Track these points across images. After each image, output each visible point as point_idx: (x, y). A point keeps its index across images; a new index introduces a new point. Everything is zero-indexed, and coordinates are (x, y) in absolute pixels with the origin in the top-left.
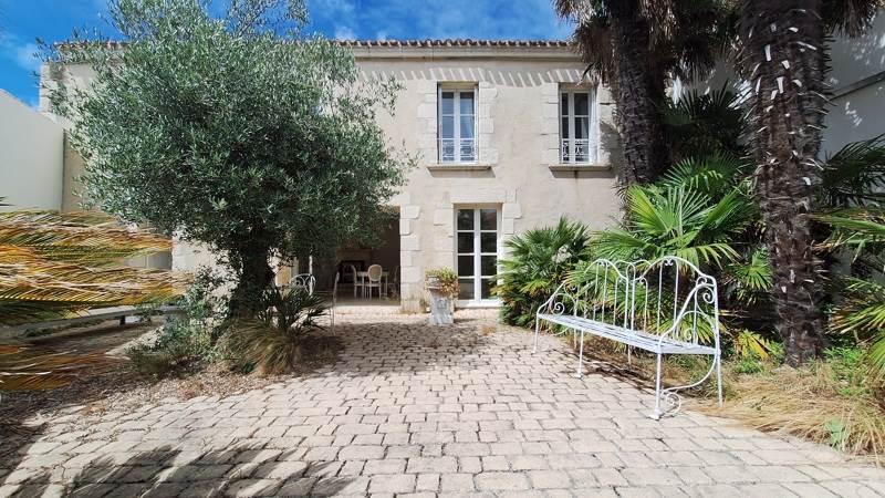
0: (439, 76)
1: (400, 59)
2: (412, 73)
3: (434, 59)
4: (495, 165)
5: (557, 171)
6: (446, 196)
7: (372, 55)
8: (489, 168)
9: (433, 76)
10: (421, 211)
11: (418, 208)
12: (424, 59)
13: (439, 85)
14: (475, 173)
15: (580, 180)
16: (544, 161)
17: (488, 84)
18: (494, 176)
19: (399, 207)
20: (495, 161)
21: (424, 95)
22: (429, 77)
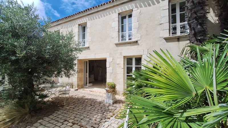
0: (119, 11)
1: (107, 9)
2: (111, 12)
3: (117, 5)
4: (139, 40)
5: (167, 40)
6: (121, 54)
7: (99, 10)
8: (137, 42)
9: (117, 11)
10: (113, 59)
11: (112, 58)
12: (114, 6)
13: (119, 14)
14: (131, 44)
15: (180, 42)
16: (161, 36)
17: (136, 9)
18: (139, 45)
19: (106, 58)
20: (139, 39)
21: (114, 19)
22: (115, 12)
